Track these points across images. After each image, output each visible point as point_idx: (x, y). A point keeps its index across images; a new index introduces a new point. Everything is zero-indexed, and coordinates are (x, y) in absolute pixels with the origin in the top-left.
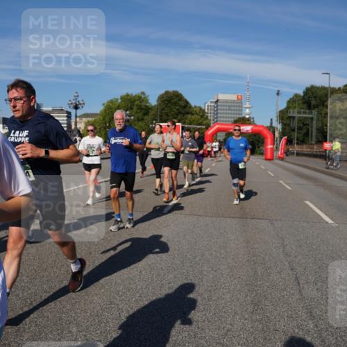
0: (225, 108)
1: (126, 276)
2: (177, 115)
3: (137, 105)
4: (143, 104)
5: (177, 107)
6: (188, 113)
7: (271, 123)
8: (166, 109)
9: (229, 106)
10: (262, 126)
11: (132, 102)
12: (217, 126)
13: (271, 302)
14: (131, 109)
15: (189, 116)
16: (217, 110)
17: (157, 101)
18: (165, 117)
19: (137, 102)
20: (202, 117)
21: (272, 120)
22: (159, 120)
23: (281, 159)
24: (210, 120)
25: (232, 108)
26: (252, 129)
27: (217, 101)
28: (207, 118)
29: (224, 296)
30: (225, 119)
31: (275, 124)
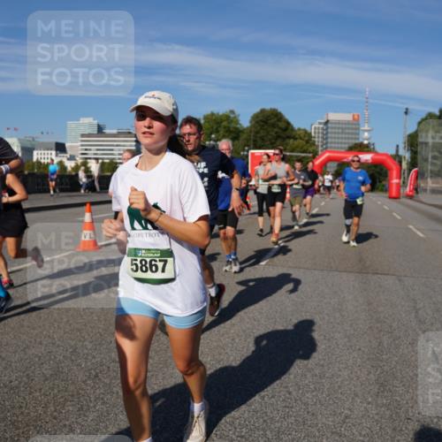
0: (337, 131)
1: (215, 344)
2: (276, 139)
3: (225, 127)
4: (233, 125)
5: (276, 130)
6: (289, 137)
7: (397, 151)
8: (262, 131)
9: (342, 128)
10: (386, 155)
11: (218, 123)
12: (327, 155)
13: (402, 382)
14: (217, 131)
15: (292, 141)
16: (327, 133)
17: (251, 122)
18: (259, 142)
19: (225, 123)
20: (307, 142)
21: (398, 146)
22: (252, 146)
23: (411, 197)
24: (318, 146)
25: (347, 131)
26: (372, 158)
27: (327, 122)
28: (314, 144)
29: (340, 373)
30: (336, 145)
31: (402, 152)
